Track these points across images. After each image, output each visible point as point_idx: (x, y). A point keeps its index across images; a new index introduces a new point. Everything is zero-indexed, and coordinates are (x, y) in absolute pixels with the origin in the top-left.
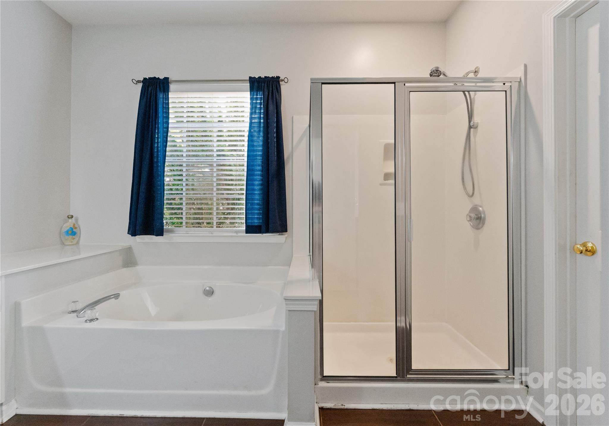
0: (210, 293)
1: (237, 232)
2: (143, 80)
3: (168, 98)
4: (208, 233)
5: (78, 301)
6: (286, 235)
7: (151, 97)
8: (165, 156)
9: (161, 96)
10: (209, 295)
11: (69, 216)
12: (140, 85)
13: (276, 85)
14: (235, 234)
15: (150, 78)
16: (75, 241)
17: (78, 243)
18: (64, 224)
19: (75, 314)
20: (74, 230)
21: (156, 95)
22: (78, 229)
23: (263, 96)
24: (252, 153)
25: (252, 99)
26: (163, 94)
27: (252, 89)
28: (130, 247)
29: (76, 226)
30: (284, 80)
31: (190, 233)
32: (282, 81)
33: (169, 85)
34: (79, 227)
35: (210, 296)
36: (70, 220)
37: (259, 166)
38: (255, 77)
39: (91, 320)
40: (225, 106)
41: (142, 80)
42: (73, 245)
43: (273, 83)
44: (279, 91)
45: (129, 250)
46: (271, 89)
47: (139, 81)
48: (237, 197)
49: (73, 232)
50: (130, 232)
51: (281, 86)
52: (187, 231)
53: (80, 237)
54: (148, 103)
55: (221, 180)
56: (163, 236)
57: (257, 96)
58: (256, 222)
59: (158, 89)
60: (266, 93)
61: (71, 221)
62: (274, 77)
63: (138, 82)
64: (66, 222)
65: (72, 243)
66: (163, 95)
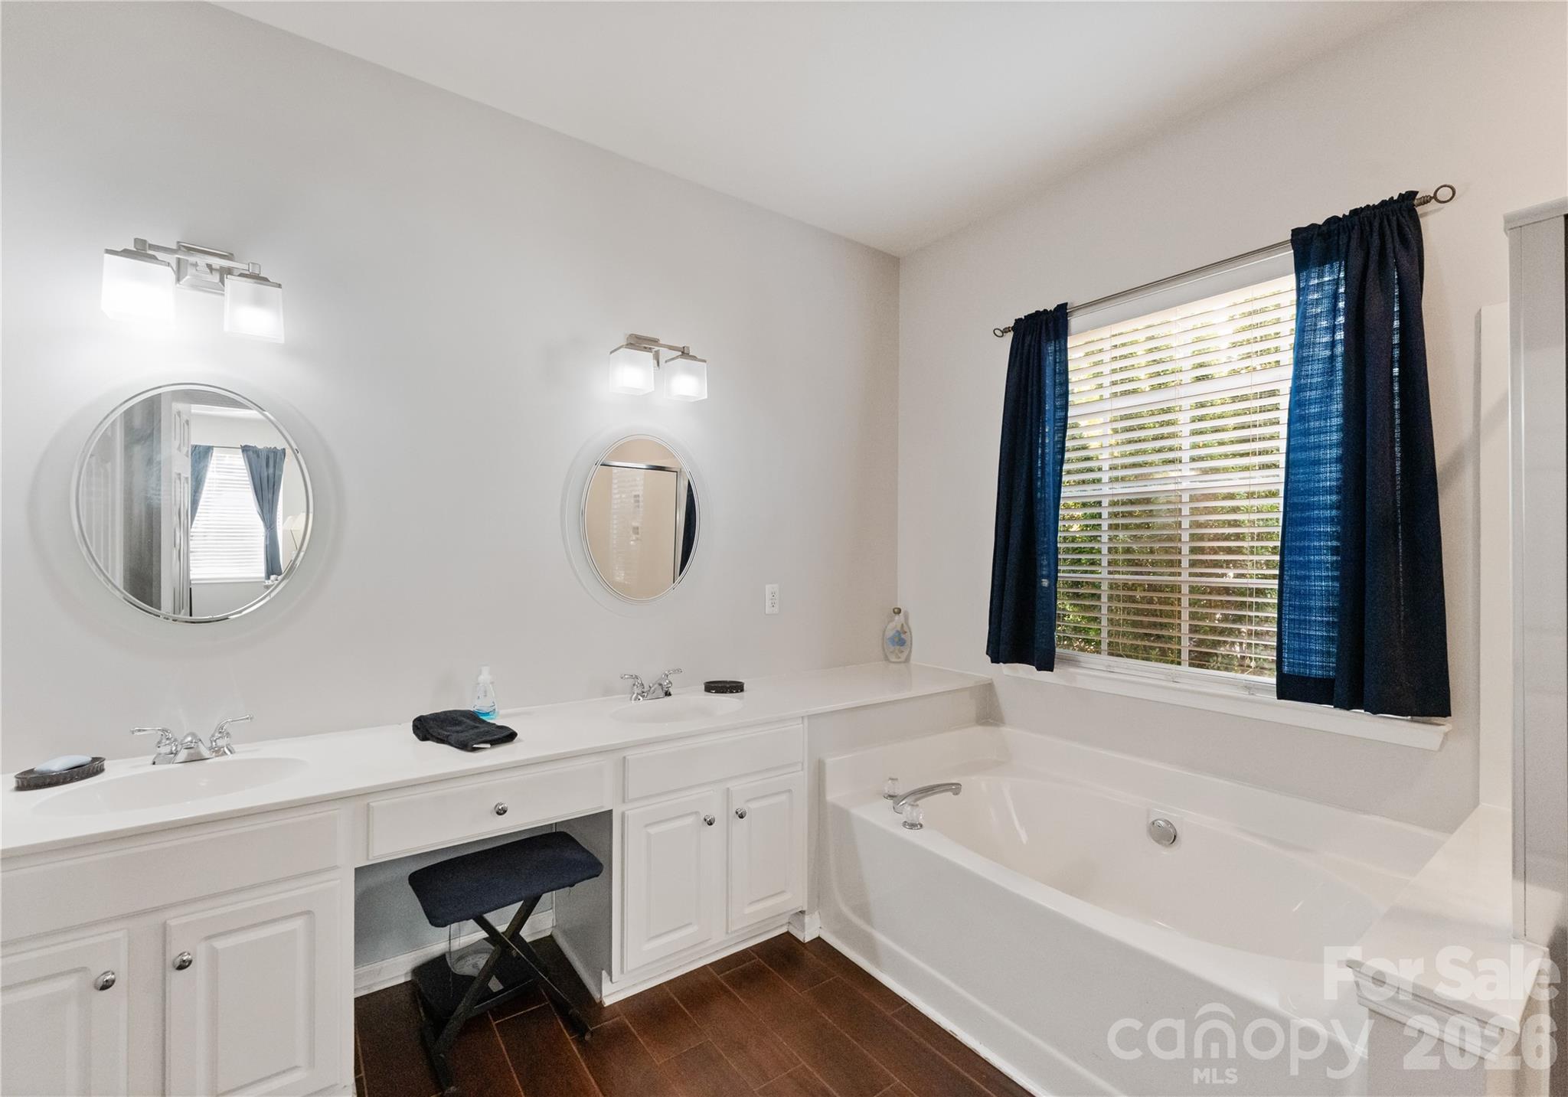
0: (1167, 836)
1: (1249, 687)
2: (1015, 324)
3: (1066, 349)
4: (1163, 677)
5: (897, 779)
6: (1445, 726)
7: (1029, 359)
8: (1058, 485)
9: (1051, 349)
10: (1164, 842)
11: (896, 610)
12: (1010, 335)
13: (1399, 225)
14: (1244, 694)
15: (1029, 317)
16: (903, 657)
17: (907, 660)
18: (889, 622)
19: (890, 802)
20: (903, 636)
21: (1040, 350)
22: (908, 633)
23: (1346, 274)
24: (1303, 455)
25: (1300, 291)
26: (1055, 344)
27: (1302, 265)
28: (990, 682)
29: (906, 629)
30: (1435, 197)
31: (1116, 670)
32: (1426, 201)
33: (1067, 320)
34: (909, 628)
35: (1165, 845)
36: (897, 618)
37: (1329, 491)
38: (1313, 226)
39: (913, 826)
40: (1226, 318)
41: (1013, 325)
42: (900, 662)
43: (1386, 223)
44: (1413, 242)
45: (987, 691)
46: (1376, 240)
47: (1007, 330)
48: (1255, 586)
49: (900, 640)
50: (989, 653)
51: (1421, 220)
52: (1110, 666)
53: (911, 648)
54: (1023, 381)
55: (1201, 538)
56: (1052, 671)
57: (1322, 277)
58: (1318, 665)
59: (1044, 335)
60: (1357, 261)
61: (899, 619)
62: (1392, 198)
63: (1005, 331)
64: (892, 620)
65: (900, 660)
66: (1055, 347)
